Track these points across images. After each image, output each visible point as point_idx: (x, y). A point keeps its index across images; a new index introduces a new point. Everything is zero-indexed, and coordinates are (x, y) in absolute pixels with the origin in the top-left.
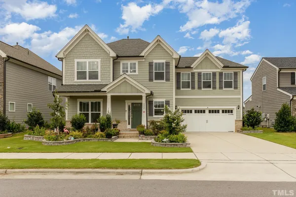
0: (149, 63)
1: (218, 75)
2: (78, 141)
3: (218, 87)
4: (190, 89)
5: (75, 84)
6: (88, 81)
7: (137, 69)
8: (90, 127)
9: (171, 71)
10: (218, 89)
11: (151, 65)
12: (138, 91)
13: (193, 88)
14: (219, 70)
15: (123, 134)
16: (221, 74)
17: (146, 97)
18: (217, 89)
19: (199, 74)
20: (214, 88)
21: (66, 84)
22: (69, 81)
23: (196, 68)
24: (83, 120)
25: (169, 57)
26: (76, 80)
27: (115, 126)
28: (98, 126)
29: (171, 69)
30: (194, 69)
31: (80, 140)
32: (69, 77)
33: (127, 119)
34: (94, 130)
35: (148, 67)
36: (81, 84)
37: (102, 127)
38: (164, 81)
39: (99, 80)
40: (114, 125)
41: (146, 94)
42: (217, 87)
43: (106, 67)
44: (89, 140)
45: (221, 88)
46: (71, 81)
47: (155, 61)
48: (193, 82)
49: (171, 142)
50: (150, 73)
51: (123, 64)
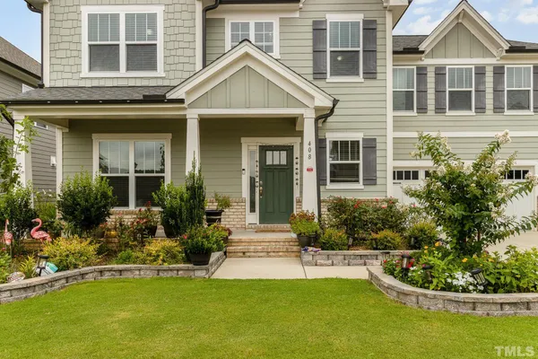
0: (315, 23)
1: (492, 74)
2: (74, 277)
3: (492, 107)
4: (414, 113)
5: (82, 84)
6: (122, 76)
7: (276, 43)
8: (128, 220)
9: (379, 48)
10: (491, 112)
11: (318, 29)
12: (290, 100)
13: (422, 109)
14: (493, 61)
15: (240, 241)
16: (498, 71)
17: (317, 120)
18: (488, 112)
19: (440, 72)
20: (481, 109)
21: (53, 84)
22: (65, 76)
23: (432, 54)
24: (104, 195)
25: (375, 7)
26: (85, 72)
27: (214, 216)
28: (158, 218)
29: (379, 42)
30: (427, 57)
31: (83, 275)
32: (64, 62)
33: (246, 193)
34: (141, 230)
35: (310, 36)
36: (102, 83)
37: (172, 222)
38: (360, 79)
39: (160, 72)
40: (210, 213)
41: (317, 109)
42: (488, 107)
43: (182, 30)
44: (120, 271)
45: (498, 109)
46: (70, 75)
47: (331, 18)
48: (422, 92)
49: (489, 287)
50: (318, 52)
51: (235, 26)
